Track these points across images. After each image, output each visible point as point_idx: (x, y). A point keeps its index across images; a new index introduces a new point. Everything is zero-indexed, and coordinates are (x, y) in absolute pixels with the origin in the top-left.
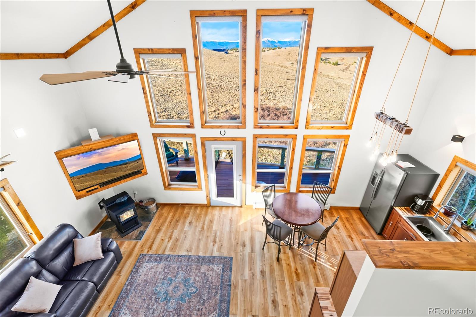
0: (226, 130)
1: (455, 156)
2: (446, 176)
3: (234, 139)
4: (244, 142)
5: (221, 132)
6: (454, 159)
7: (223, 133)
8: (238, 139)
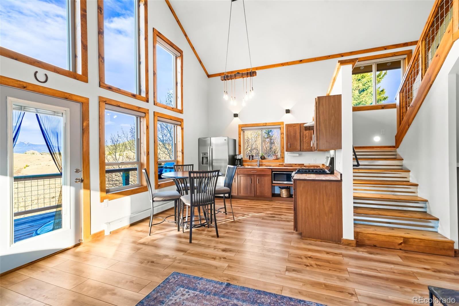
0: (50, 74)
1: (239, 125)
2: (240, 138)
3: (66, 95)
4: (84, 104)
5: (37, 75)
6: (239, 127)
7: (42, 78)
8: (74, 98)
